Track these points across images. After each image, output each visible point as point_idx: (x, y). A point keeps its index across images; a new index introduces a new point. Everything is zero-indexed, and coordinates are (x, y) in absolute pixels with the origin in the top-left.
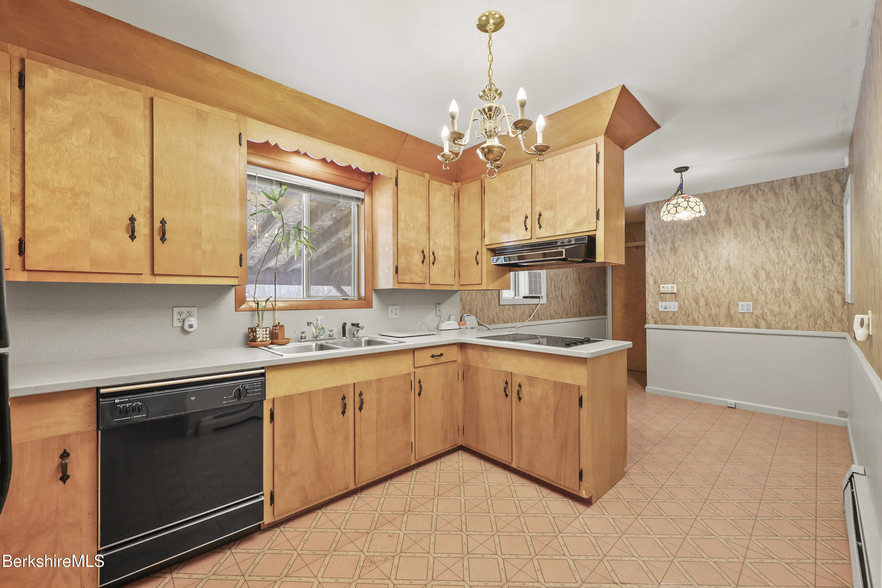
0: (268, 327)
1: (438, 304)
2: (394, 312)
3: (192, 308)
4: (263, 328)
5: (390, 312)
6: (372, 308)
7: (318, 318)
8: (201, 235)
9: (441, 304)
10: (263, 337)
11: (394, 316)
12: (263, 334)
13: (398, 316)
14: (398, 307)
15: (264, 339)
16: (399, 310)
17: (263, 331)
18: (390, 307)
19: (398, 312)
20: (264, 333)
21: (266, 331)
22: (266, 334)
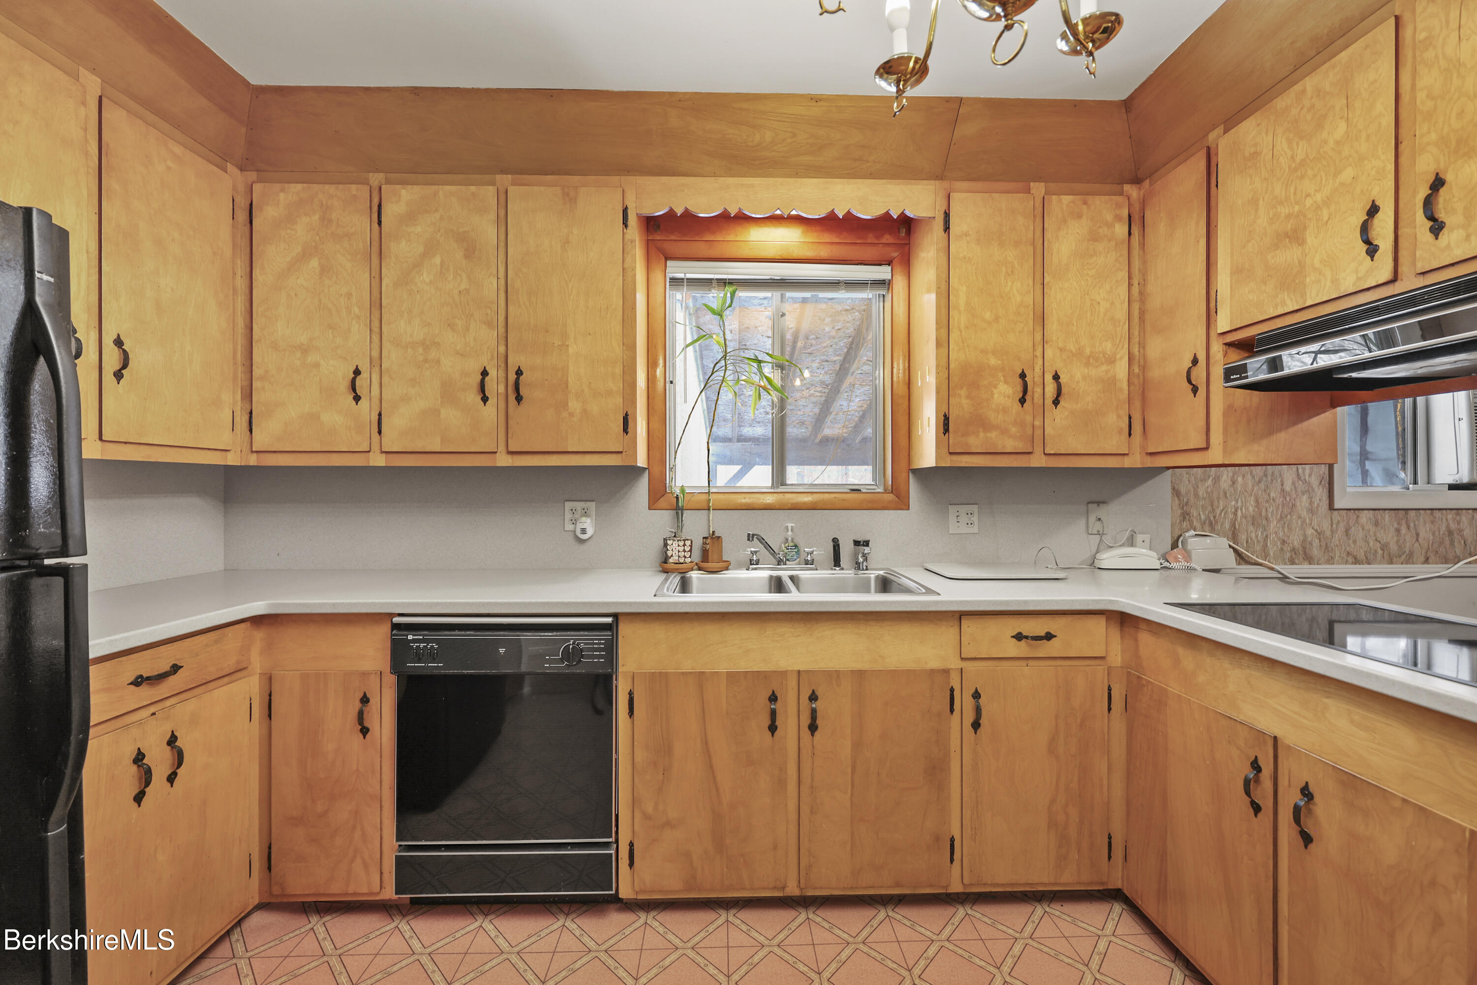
0: (688, 540)
1: (1093, 503)
2: (964, 519)
3: (589, 504)
4: (678, 541)
5: (952, 518)
6: (908, 509)
7: (788, 526)
8: (567, 387)
9: (1104, 503)
10: (679, 557)
11: (964, 529)
12: (679, 551)
13: (975, 529)
14: (975, 508)
15: (682, 560)
16: (976, 514)
17: (679, 546)
18: (952, 509)
19: (975, 519)
20: (681, 549)
21: (684, 545)
22: (684, 551)
